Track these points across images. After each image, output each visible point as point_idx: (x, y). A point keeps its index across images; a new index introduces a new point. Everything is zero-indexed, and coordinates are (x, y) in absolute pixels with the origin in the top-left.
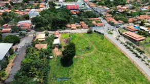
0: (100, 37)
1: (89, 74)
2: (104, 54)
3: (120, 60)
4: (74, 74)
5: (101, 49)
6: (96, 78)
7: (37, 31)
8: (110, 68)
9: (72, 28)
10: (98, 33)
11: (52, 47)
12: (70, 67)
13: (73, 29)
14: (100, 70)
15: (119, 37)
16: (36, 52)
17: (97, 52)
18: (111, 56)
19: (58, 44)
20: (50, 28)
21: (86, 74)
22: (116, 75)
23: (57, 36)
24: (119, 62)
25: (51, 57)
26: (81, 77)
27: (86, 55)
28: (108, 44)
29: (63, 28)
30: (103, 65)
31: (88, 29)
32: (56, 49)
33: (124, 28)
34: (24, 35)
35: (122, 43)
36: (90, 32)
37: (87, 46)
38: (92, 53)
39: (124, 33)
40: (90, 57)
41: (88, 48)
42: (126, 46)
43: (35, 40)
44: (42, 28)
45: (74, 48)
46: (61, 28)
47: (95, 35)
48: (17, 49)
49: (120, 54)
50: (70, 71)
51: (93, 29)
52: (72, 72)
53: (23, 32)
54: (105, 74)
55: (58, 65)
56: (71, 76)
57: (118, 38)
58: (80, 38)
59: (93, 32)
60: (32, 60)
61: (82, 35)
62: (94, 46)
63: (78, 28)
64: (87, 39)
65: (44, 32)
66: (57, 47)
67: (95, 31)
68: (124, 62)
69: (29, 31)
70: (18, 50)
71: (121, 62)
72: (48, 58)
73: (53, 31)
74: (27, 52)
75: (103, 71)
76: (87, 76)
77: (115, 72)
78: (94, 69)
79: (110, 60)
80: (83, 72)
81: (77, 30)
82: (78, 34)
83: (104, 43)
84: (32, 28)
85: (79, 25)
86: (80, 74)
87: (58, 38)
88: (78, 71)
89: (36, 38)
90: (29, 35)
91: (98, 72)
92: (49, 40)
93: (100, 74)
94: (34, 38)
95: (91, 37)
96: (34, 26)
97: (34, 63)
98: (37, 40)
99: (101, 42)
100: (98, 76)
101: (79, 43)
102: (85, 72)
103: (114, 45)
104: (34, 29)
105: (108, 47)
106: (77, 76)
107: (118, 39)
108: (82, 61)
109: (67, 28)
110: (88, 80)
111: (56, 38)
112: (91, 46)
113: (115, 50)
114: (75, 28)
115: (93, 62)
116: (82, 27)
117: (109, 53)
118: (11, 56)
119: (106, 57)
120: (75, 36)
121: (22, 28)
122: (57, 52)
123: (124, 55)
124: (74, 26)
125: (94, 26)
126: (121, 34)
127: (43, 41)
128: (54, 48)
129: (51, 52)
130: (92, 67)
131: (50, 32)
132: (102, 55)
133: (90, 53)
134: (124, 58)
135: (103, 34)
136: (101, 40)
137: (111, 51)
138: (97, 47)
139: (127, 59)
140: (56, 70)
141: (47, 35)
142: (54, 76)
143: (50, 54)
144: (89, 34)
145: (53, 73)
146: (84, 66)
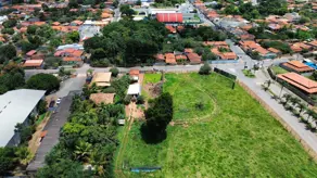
0: (227, 82)
1: (200, 161)
2: (236, 119)
3: (271, 134)
5: (228, 109)
6: (215, 171)
7: (94, 66)
8: (246, 151)
9: (167, 61)
10: (223, 73)
11: (123, 101)
12: (159, 145)
13: (169, 64)
14: (223, 155)
15: (269, 83)
16: (92, 111)
17: (220, 115)
18: (249, 125)
19: (136, 95)
20: (121, 61)
21: (194, 161)
22: (261, 168)
23: (136, 78)
24: (267, 139)
25: (121, 122)
26: (182, 166)
27: (196, 119)
28: (243, 99)
29: (148, 60)
30: (233, 144)
31: (202, 65)
32: (133, 105)
33: (281, 65)
34: (69, 74)
35: (275, 97)
36: (205, 72)
37: (198, 101)
38: (208, 115)
39: (280, 76)
40: (205, 126)
41: (200, 106)
42: (284, 104)
43: (90, 85)
44: (106, 60)
45: (170, 104)
46: (144, 62)
47: (217, 77)
48: (53, 102)
49: (271, 121)
50: (160, 153)
51: (213, 65)
52: (165, 155)
53: (67, 68)
54: (236, 163)
55: (134, 139)
56: (161, 163)
57: (266, 85)
58: (183, 84)
59: (212, 71)
60: (83, 127)
61: (188, 78)
62: (213, 102)
63: (179, 62)
64: (198, 86)
65: (109, 68)
66: (134, 101)
67: (216, 70)
68: (280, 139)
69: (79, 66)
70: (55, 105)
71: (273, 139)
72: (115, 123)
73: (127, 67)
74: (74, 109)
75: (230, 157)
76: (197, 167)
77: (257, 159)
78: (211, 151)
79: (247, 133)
80: (187, 157)
81: (177, 66)
82: (181, 74)
83: (235, 98)
84: (85, 61)
85: (181, 57)
86: (180, 161)
87: (136, 81)
88: (177, 153)
89: (93, 81)
90: (79, 75)
91: (221, 158)
92: (118, 87)
93: (225, 163)
94: (89, 80)
95: (207, 81)
96: (88, 56)
97: (86, 132)
98: (94, 84)
99: (230, 93)
100: (219, 168)
101: (181, 93)
102: (192, 157)
103: (257, 102)
104: (89, 63)
105: (243, 104)
106: (175, 164)
107: (266, 89)
108: (187, 134)
109: (154, 61)
110: (199, 174)
111: (134, 82)
112: (205, 102)
113: (258, 111)
114: (174, 61)
115: (211, 137)
116: (188, 60)
117: (247, 117)
118: (40, 117)
119: (238, 127)
120: (173, 80)
121: (65, 59)
122: (134, 112)
123: (278, 123)
124: (171, 58)
125: (214, 59)
126: (274, 78)
127: (106, 87)
128: (127, 103)
129: (122, 112)
130: (209, 146)
131: (120, 69)
132: (230, 122)
133: (205, 117)
134: (280, 129)
135: (234, 77)
136: (230, 90)
137: (249, 113)
138: (219, 104)
139: (285, 132)
140: (132, 149)
141: (114, 75)
142: (127, 162)
143: (120, 115)
144: (204, 76)
145: (125, 156)
146: (191, 144)
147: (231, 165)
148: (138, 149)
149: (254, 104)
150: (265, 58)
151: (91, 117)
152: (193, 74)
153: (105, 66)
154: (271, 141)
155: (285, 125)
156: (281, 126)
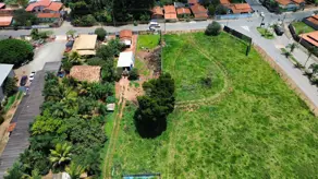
0: (239, 45)
1: (209, 162)
2: (251, 99)
3: (295, 120)
4: (171, 160)
5: (242, 85)
6: (228, 176)
7: (76, 25)
8: (265, 146)
9: (167, 17)
10: (235, 33)
11: (111, 77)
12: (157, 139)
13: (168, 21)
14: (238, 152)
15: (293, 47)
16: (71, 95)
17: (233, 93)
18: (268, 107)
19: (128, 68)
20: (109, 18)
21: (201, 162)
23: (127, 42)
24: (290, 128)
25: (110, 107)
26: (186, 170)
27: (203, 101)
28: (260, 69)
29: (143, 17)
30: (248, 136)
31: (210, 22)
32: (124, 82)
33: (305, 21)
34: (45, 37)
35: (298, 66)
36: (212, 32)
37: (204, 75)
38: (217, 95)
39: (304, 36)
40: (213, 110)
41: (207, 82)
42: (309, 75)
43: (71, 54)
44: (90, 17)
46: (137, 18)
47: (225, 39)
48: (24, 79)
49: (295, 101)
50: (159, 150)
51: (223, 22)
52: (165, 154)
53: (42, 28)
54: (253, 165)
55: (127, 130)
56: (161, 166)
57: (289, 50)
58: (186, 49)
59: (222, 30)
61: (192, 40)
62: (223, 75)
63: (181, 17)
64: (204, 52)
65: (94, 28)
67: (226, 29)
68: (306, 127)
69: (57, 25)
70: (28, 83)
71: (298, 126)
72: (102, 112)
73: (117, 25)
74: (48, 93)
75: (246, 155)
76: (205, 171)
77: (279, 159)
78: (222, 147)
79: (266, 119)
80: (192, 156)
81: (179, 23)
82: (184, 36)
83: (250, 68)
84: (65, 17)
85: (184, 11)
86: (184, 161)
87: (129, 46)
88: (180, 150)
89: (74, 49)
90: (58, 38)
91: (234, 158)
92: (106, 55)
93: (239, 165)
94: (70, 46)
95: (214, 45)
96: (69, 10)
97: (63, 128)
98: (75, 54)
99: (243, 61)
100: (233, 171)
101: (183, 64)
102: (199, 155)
103: (277, 73)
104: (69, 19)
105: (260, 77)
106: (178, 167)
107: (287, 55)
108: (192, 122)
109: (152, 16)
111: (124, 48)
112: (214, 77)
113: (278, 87)
114: (174, 17)
115: (221, 126)
116: (192, 14)
117: (265, 96)
119: (254, 111)
120: (173, 44)
121: (39, 15)
122: (127, 92)
123: (303, 105)
124: (170, 12)
125: (224, 13)
126: (297, 39)
127: (91, 56)
128: (118, 80)
129: (111, 94)
130: (219, 140)
131: (109, 29)
132: (245, 104)
133: (213, 97)
134: (305, 112)
135: (250, 40)
136: (243, 57)
137: (267, 91)
138: (231, 78)
139: (311, 117)
140: (124, 146)
141: (101, 38)
142: (117, 166)
143: (108, 98)
144: (212, 37)
145: (116, 156)
146: (197, 136)
147: (248, 168)
148: (131, 146)
149: (274, 77)
150: (286, 10)
151: (71, 104)
152: (197, 35)
153: (89, 25)
154: (295, 131)
155: (312, 108)
156: (307, 108)
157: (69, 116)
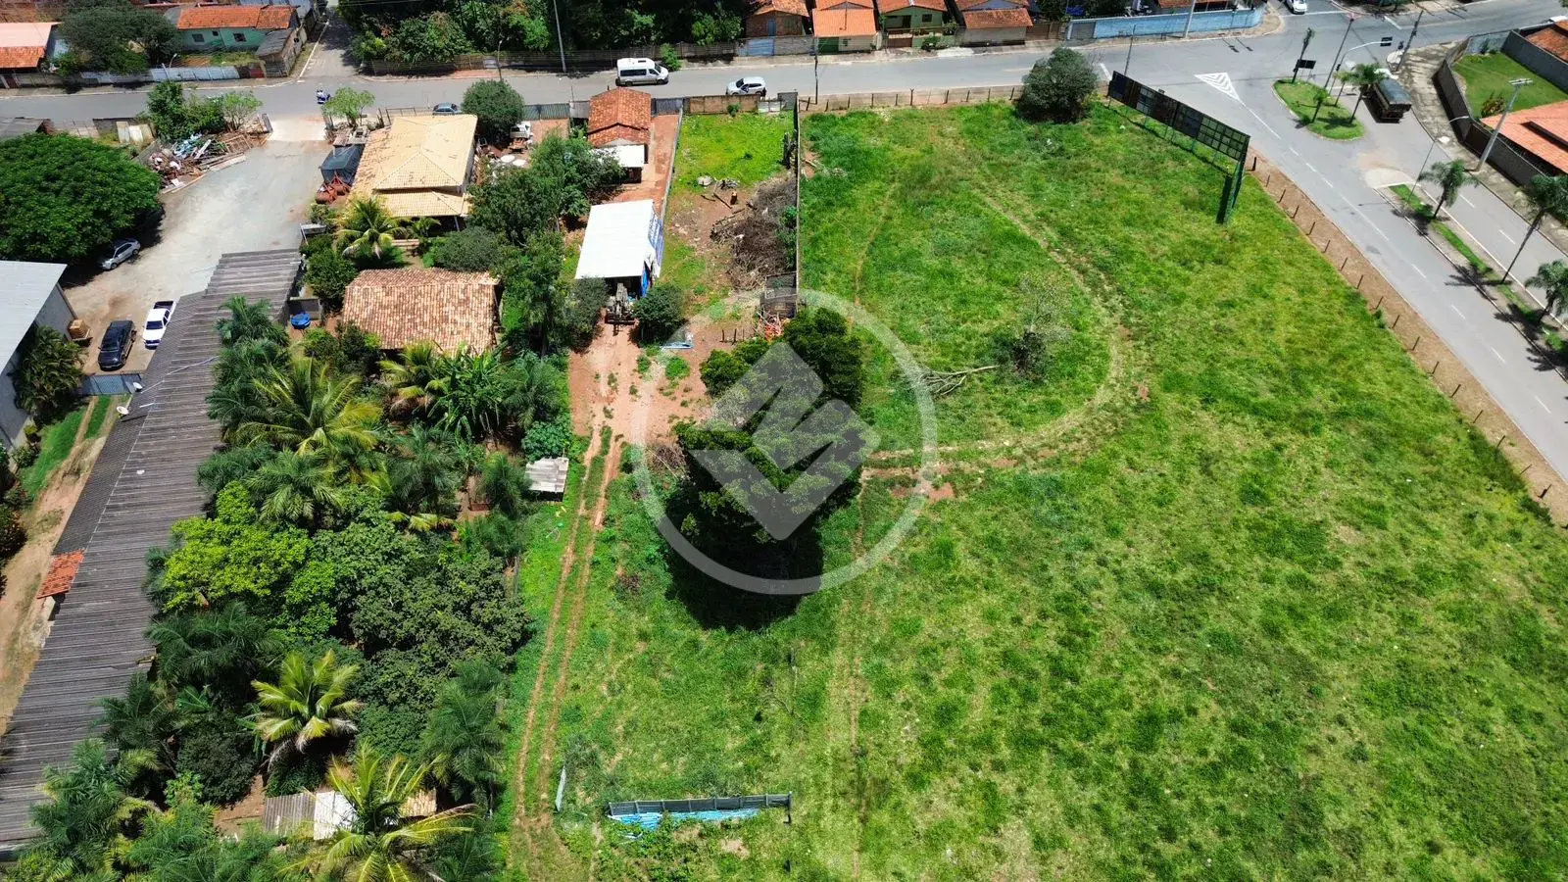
0: (1186, 174)
1: (1025, 742)
2: (1238, 439)
3: (1450, 546)
4: (840, 734)
5: (1192, 368)
6: (1117, 811)
7: (371, 64)
8: (1303, 670)
9: (824, 26)
10: (1166, 110)
11: (554, 325)
12: (777, 633)
13: (831, 47)
14: (1170, 696)
15: (1451, 180)
16: (352, 418)
17: (1147, 409)
18: (1320, 478)
19: (633, 285)
20: (537, 28)
21: (986, 743)
22: (1393, 783)
23: (628, 155)
24: (1427, 578)
25: (545, 474)
26: (916, 781)
27: (1000, 447)
28: (1285, 293)
29: (704, 24)
30: (1218, 618)
31: (1038, 51)
32: (612, 350)
33: (1516, 46)
34: (216, 126)
35: (1474, 276)
36: (1051, 103)
37: (1007, 318)
38: (1072, 418)
39: (1509, 126)
40: (1049, 493)
41: (1021, 355)
42: (1530, 322)
43: (346, 210)
44: (437, 28)
47: (1116, 136)
49: (1451, 446)
50: (783, 685)
51: (1105, 52)
52: (812, 701)
53: (203, 83)
54: (1241, 758)
55: (627, 589)
56: (790, 762)
57: (1431, 193)
58: (921, 190)
59: (1101, 95)
60: (291, 545)
61: (949, 144)
62: (1103, 318)
63: (895, 27)
64: (1013, 207)
65: (457, 85)
66: (614, 320)
67: (1123, 88)
69: (275, 67)
70: (138, 358)
71: (1463, 572)
72: (502, 494)
73: (573, 68)
75: (1209, 708)
76: (1006, 785)
77: (1370, 726)
78: (1090, 673)
79: (1310, 537)
80: (946, 715)
81: (881, 58)
82: (907, 119)
83: (1237, 284)
86: (904, 740)
87: (634, 175)
88: (886, 687)
89: (362, 189)
90: (279, 131)
91: (1149, 728)
93: (1173, 757)
94: (341, 172)
95: (1064, 167)
98: (369, 215)
99: (1204, 254)
100: (1143, 788)
101: (909, 261)
102: (978, 712)
103: (1369, 312)
104: (334, 39)
105: (1283, 332)
106: (876, 767)
107: (1424, 218)
108: (946, 550)
109: (752, 24)
110: (1016, 837)
111: (614, 182)
112: (1059, 329)
113: (1376, 381)
114: (862, 24)
115: (1088, 571)
116: (953, 13)
117: (1305, 423)
118: (50, 435)
119: (1252, 495)
120: (858, 163)
121: (186, 16)
122: (626, 402)
125: (1113, 8)
126: (1473, 138)
127: (446, 224)
128: (582, 341)
129: (546, 413)
130: (1075, 639)
131: (533, 87)
132: (1206, 462)
133: (1049, 430)
134: (1502, 505)
135: (1238, 143)
136: (1203, 227)
137: (1320, 398)
138: (1138, 334)
139: (1531, 528)
140: (612, 666)
141: (494, 133)
142: (581, 762)
143: (535, 433)
144: (1050, 130)
145: (573, 715)
146: (970, 620)
147: (1213, 773)
148: (650, 665)
149: (1351, 332)
151: (351, 460)
152: (977, 118)
153: (435, 65)
154: (1448, 594)
155: (1535, 481)
156: (1513, 482)
157: (345, 518)
